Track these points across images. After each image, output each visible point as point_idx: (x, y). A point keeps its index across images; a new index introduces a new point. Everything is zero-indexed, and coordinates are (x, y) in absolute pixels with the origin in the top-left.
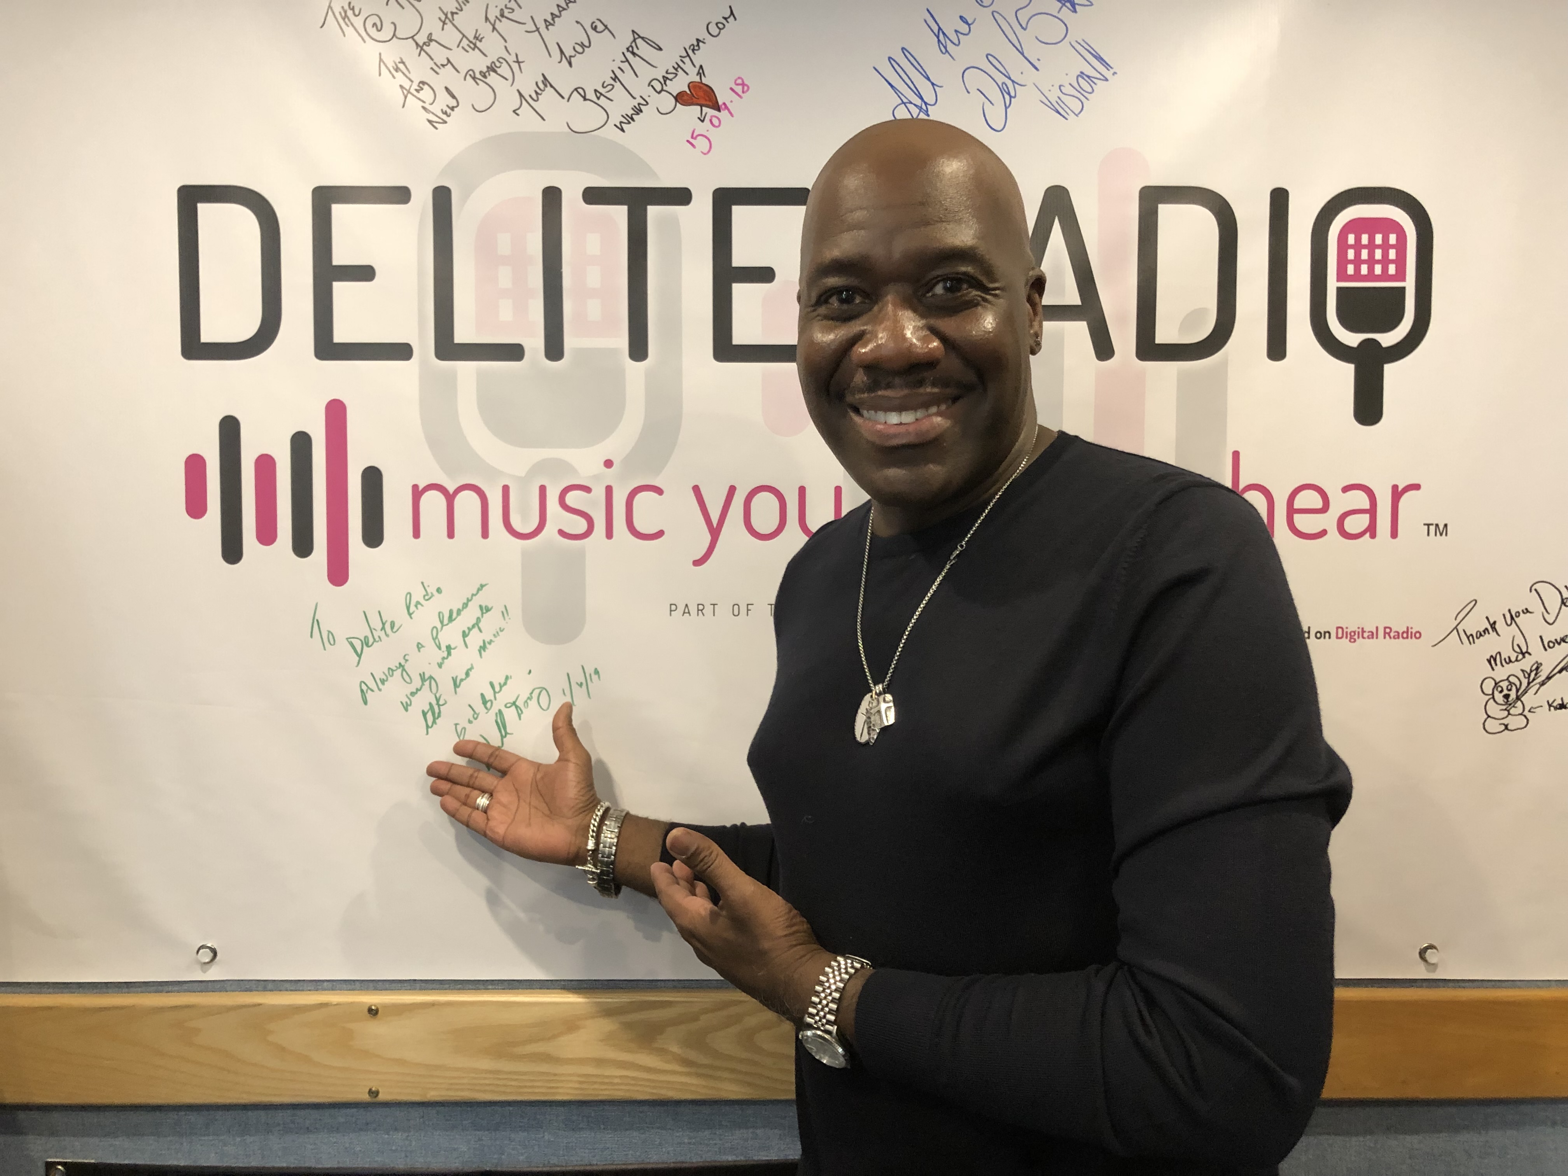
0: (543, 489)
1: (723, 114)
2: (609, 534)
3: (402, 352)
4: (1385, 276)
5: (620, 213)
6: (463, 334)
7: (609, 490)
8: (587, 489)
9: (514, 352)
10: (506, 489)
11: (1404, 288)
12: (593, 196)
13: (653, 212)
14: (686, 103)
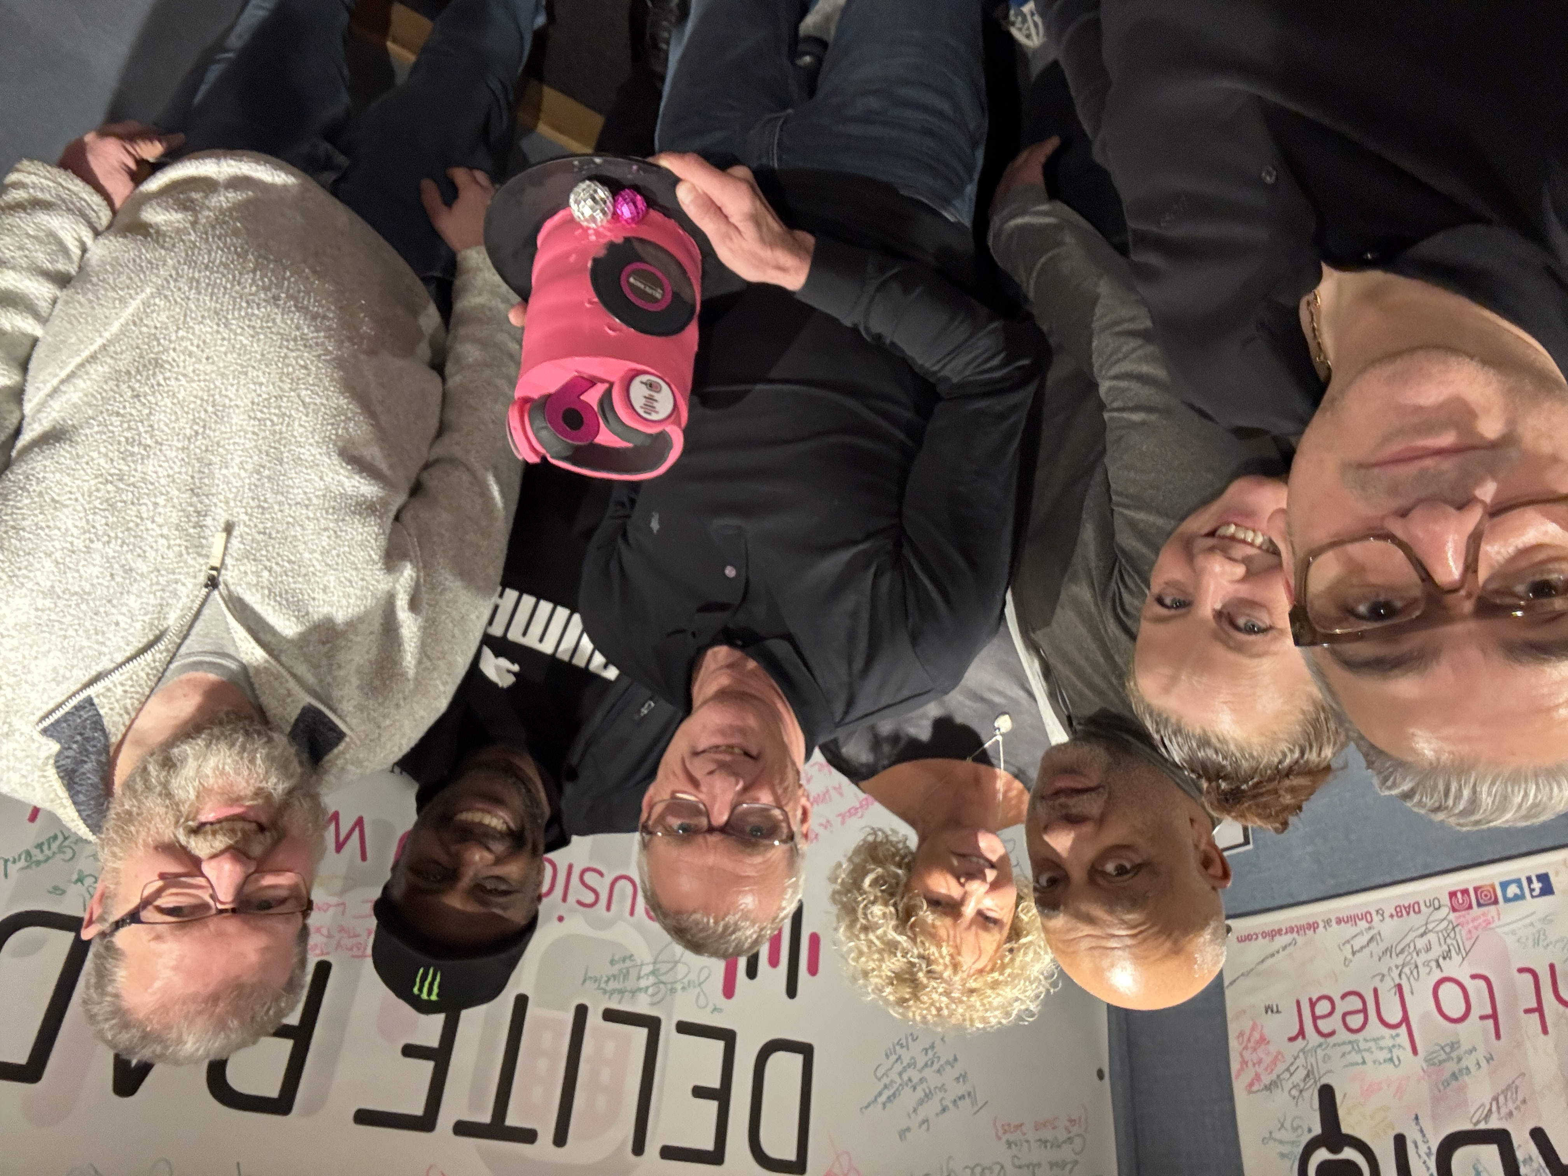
0: (608, 908)
2: (570, 867)
3: (684, 1028)
5: (512, 1120)
6: (642, 1033)
7: (564, 899)
8: (579, 903)
9: (610, 1016)
10: (632, 913)
12: (528, 1136)
13: (486, 1117)
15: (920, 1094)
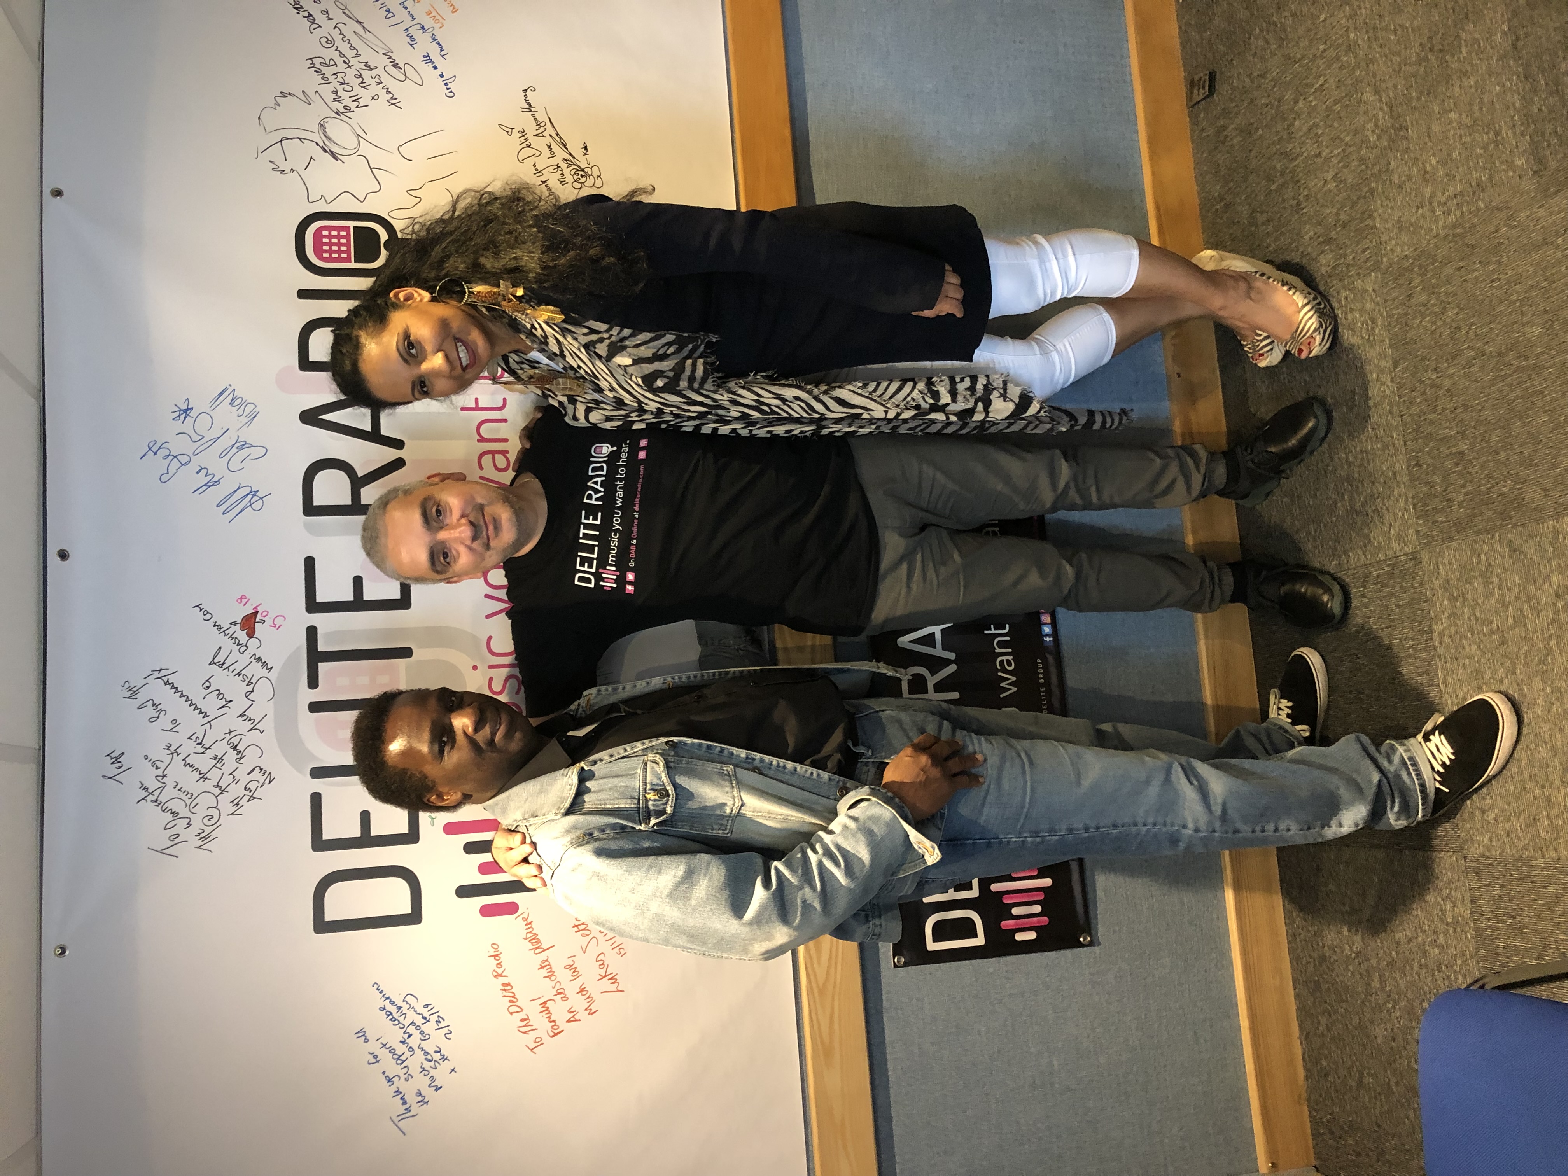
1: (260, 609)
4: (347, 237)
5: (324, 667)
7: (491, 667)
11: (355, 228)
12: (313, 683)
13: (322, 647)
14: (254, 632)
15: (400, 1049)
